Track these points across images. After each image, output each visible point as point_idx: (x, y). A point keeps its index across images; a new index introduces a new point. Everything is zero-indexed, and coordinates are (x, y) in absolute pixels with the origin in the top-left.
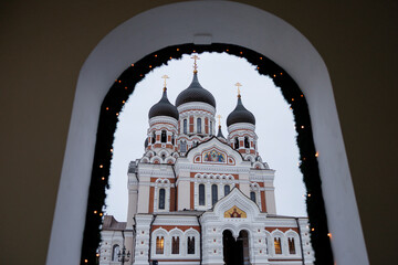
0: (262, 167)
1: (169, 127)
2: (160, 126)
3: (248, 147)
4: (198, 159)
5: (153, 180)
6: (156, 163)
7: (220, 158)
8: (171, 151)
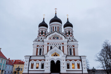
0: (74, 40)
1: (43, 30)
2: (41, 30)
3: (70, 34)
4: (50, 39)
5: (38, 46)
6: (39, 41)
7: (58, 38)
8: (44, 37)
